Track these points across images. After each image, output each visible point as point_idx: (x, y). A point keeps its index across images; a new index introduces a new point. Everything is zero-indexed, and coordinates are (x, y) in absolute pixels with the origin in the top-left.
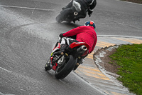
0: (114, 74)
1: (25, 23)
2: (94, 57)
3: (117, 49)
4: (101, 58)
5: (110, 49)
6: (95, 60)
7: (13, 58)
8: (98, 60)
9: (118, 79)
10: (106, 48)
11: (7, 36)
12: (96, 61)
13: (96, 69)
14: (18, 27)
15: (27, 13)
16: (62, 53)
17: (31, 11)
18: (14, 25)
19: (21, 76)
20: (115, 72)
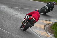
0: (52, 34)
1: (17, 14)
2: (44, 27)
3: (53, 24)
5: (51, 24)
7: (11, 28)
9: (54, 36)
10: (49, 24)
11: (9, 19)
12: (45, 29)
13: (45, 32)
14: (14, 15)
15: (17, 10)
16: (26, 21)
17: (19, 9)
18: (12, 14)
19: (15, 35)
20: (52, 33)
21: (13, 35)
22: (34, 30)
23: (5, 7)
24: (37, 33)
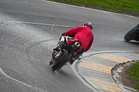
0: (132, 89)
1: (45, 39)
2: (112, 72)
4: (119, 73)
6: (112, 75)
7: (32, 73)
8: (116, 75)
10: (124, 63)
11: (27, 51)
12: (114, 76)
13: (114, 84)
14: (38, 43)
17: (50, 27)
18: (34, 41)
19: (40, 90)
20: (132, 87)
21: (36, 89)
22: (87, 79)
23: (17, 24)
24: (96, 87)
